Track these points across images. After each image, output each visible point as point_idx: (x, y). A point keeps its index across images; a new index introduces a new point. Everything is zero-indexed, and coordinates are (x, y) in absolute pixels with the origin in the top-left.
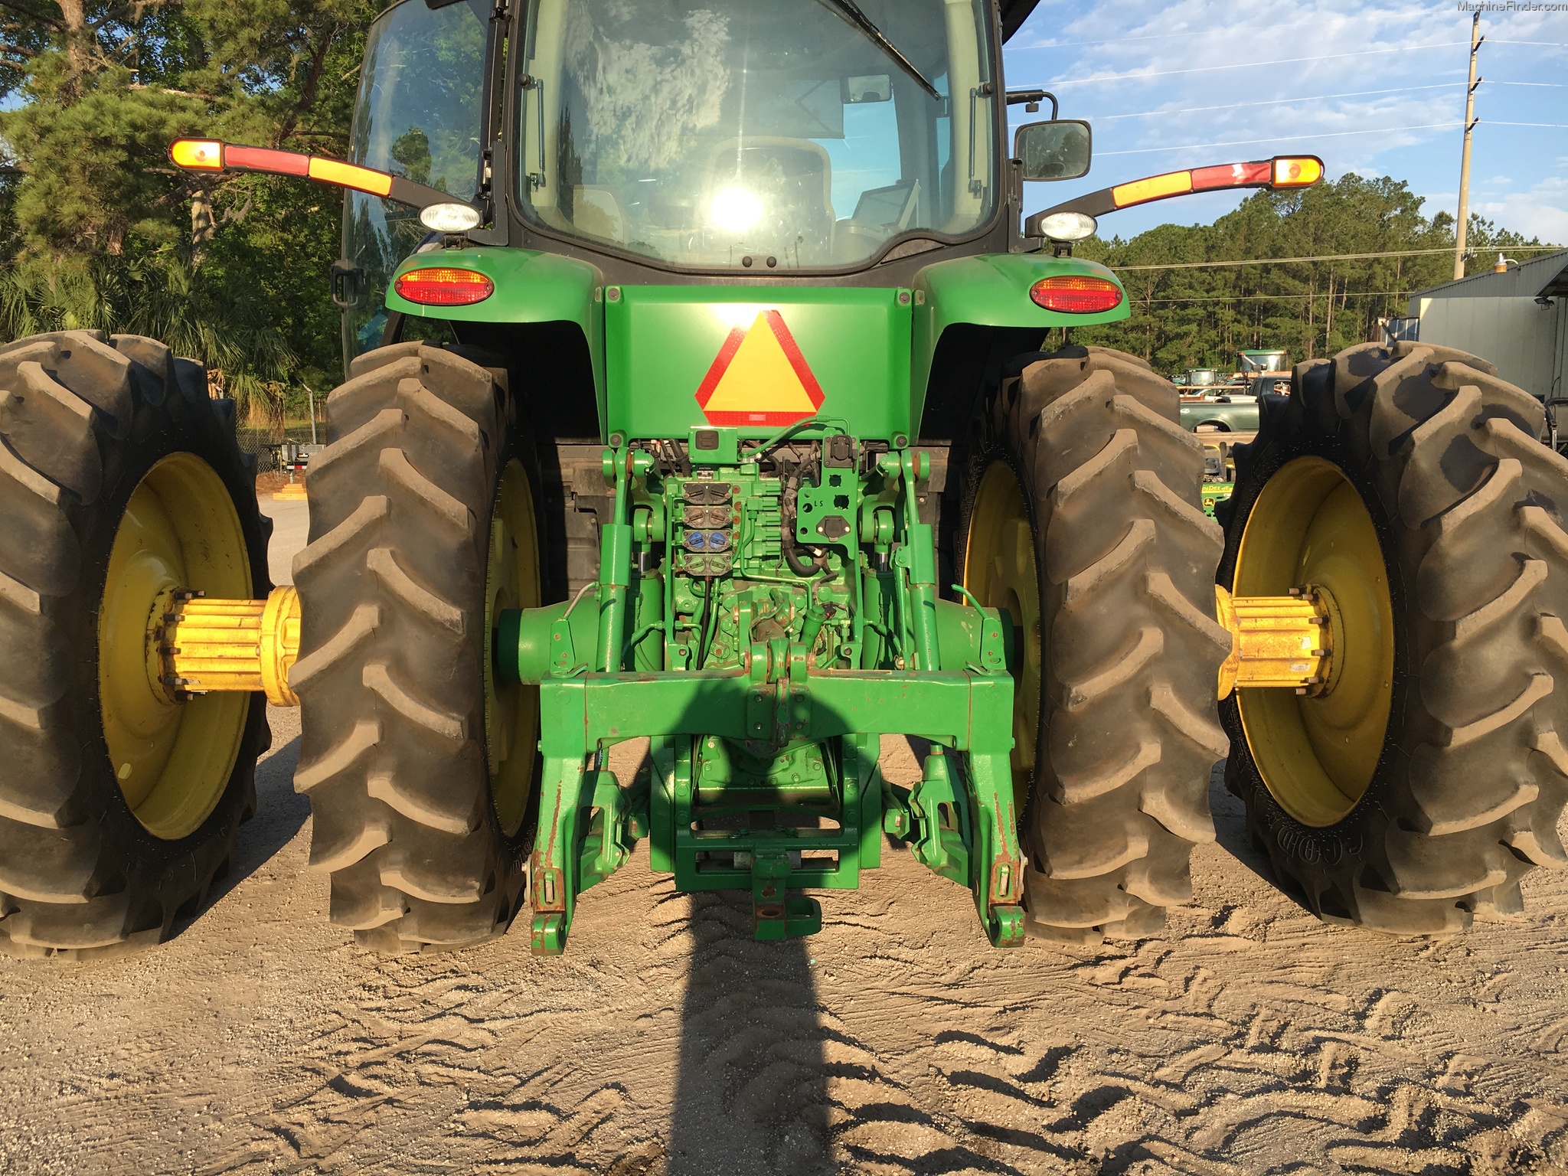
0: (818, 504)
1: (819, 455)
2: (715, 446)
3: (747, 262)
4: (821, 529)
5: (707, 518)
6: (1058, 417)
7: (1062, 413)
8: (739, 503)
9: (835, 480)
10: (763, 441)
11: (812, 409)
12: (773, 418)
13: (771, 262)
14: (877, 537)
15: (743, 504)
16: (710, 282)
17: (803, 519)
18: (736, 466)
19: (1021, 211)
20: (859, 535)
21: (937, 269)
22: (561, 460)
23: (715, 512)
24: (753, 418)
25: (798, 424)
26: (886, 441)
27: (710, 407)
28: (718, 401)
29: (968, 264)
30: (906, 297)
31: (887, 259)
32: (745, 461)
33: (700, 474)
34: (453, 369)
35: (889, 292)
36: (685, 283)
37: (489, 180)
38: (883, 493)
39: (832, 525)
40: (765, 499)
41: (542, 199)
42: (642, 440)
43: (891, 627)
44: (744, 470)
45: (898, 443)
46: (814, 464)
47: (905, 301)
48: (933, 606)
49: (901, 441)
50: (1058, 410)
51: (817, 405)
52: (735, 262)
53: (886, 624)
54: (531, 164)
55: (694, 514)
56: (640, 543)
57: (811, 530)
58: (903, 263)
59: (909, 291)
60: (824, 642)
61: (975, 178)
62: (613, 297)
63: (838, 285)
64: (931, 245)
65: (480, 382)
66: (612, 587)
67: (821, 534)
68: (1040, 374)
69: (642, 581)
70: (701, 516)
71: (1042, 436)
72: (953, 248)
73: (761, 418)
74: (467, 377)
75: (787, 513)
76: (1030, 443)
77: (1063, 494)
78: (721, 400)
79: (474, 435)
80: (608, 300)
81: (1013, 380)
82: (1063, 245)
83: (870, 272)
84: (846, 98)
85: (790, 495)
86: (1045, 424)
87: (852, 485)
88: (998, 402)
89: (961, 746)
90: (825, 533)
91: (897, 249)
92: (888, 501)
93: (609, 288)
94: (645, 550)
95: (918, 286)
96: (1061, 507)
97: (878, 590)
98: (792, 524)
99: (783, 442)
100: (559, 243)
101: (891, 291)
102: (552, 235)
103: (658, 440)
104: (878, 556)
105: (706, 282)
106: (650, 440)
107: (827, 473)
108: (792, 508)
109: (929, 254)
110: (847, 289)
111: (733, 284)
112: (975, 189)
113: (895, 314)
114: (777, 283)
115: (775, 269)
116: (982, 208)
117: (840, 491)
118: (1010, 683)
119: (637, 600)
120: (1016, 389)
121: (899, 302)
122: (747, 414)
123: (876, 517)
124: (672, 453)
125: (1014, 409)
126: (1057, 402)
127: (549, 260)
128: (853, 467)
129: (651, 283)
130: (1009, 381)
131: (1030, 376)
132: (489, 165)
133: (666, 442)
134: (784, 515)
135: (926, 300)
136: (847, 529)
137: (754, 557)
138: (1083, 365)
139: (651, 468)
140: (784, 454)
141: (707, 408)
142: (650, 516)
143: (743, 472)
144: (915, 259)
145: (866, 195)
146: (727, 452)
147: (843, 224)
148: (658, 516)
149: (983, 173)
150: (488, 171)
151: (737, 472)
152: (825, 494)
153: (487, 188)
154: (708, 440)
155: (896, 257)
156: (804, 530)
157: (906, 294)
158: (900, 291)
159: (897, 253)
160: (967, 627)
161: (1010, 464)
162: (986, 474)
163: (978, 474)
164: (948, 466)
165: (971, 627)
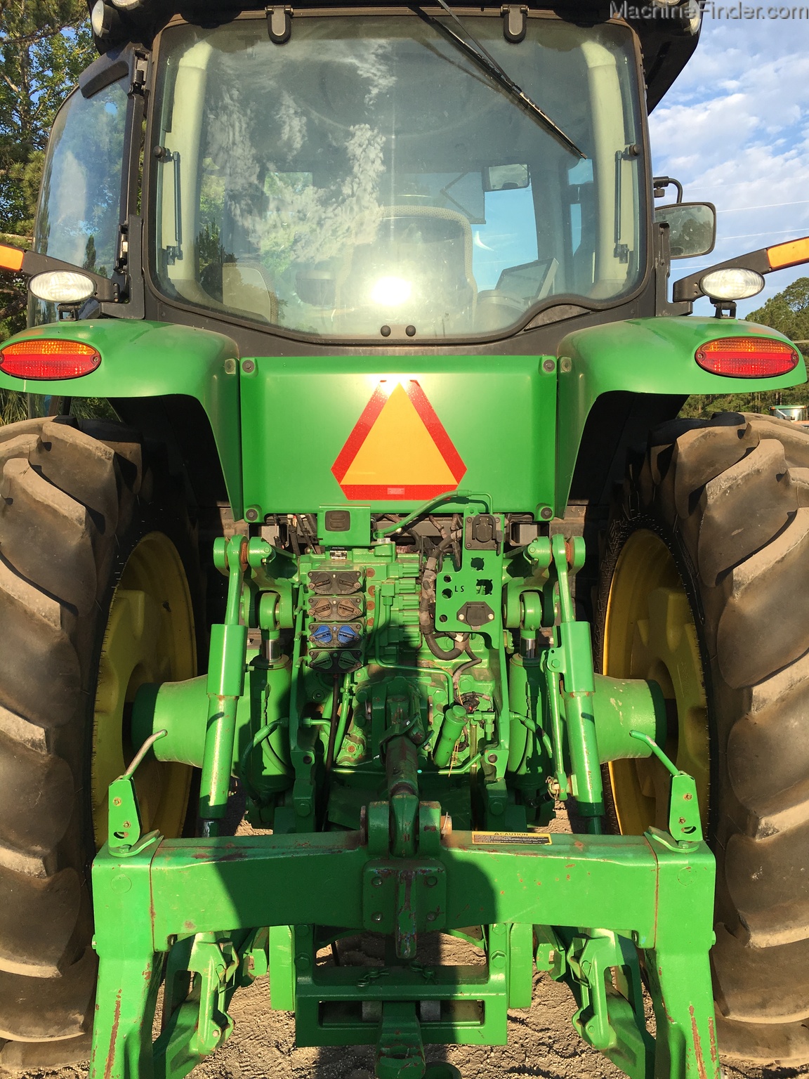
0: (459, 589)
1: (459, 535)
2: (346, 527)
3: (386, 331)
4: (462, 617)
5: (335, 609)
6: (725, 492)
7: (730, 487)
8: (373, 587)
9: (478, 564)
10: (404, 515)
11: (452, 481)
12: (413, 492)
13: (411, 331)
14: (523, 622)
15: (377, 589)
16: (347, 353)
17: (443, 605)
18: (370, 548)
19: (668, 275)
20: (504, 620)
21: (585, 335)
22: (224, 522)
23: (343, 603)
24: (392, 491)
25: (438, 498)
26: (531, 514)
27: (347, 480)
28: (357, 474)
29: (617, 330)
30: (551, 365)
31: (531, 326)
32: (380, 541)
33: (332, 554)
34: (74, 447)
35: (533, 360)
36: (321, 354)
37: (125, 254)
38: (532, 579)
39: (474, 613)
40: (402, 581)
41: (179, 272)
42: (278, 514)
43: (540, 722)
44: (378, 551)
45: (543, 515)
46: (455, 544)
47: (550, 369)
48: (592, 719)
49: (547, 513)
50: (725, 485)
51: (458, 478)
52: (373, 332)
53: (534, 719)
54: (167, 238)
55: (320, 605)
56: (267, 631)
57: (451, 617)
58: (547, 330)
59: (554, 359)
60: (466, 736)
61: (622, 242)
62: (248, 370)
63: (479, 354)
64: (576, 311)
65: (100, 460)
66: (221, 698)
67: (463, 621)
68: (697, 443)
69: (270, 673)
70: (328, 607)
71: (706, 513)
72: (598, 314)
73: (400, 491)
74: (87, 454)
75: (426, 597)
76: (691, 520)
77: (740, 584)
78: (360, 473)
79: (79, 520)
80: (243, 373)
81: (662, 448)
82: (727, 305)
83: (513, 339)
84: (486, 187)
85: (429, 577)
86: (710, 501)
87: (496, 567)
88: (645, 469)
89: (644, 943)
90: (466, 621)
91: (541, 316)
92: (535, 586)
93: (243, 360)
94: (273, 637)
95: (564, 353)
96: (737, 598)
97: (526, 680)
98: (431, 608)
99: (424, 515)
100: (194, 316)
101: (536, 358)
102: (185, 307)
103: (294, 514)
104: (525, 642)
105: (344, 352)
106: (286, 514)
107: (468, 556)
108: (430, 591)
109: (573, 321)
110: (489, 357)
111: (371, 354)
112: (621, 253)
113: (540, 381)
114: (416, 352)
115: (414, 338)
116: (629, 273)
117: (482, 575)
118: (709, 862)
119: (263, 693)
120: (669, 458)
121: (543, 369)
122: (385, 487)
123: (522, 599)
124: (309, 528)
125: (667, 479)
126: (723, 475)
127: (178, 332)
128: (497, 549)
129: (286, 354)
130: (658, 450)
131: (687, 446)
132: (126, 240)
133: (302, 516)
134: (423, 599)
135: (573, 368)
136: (491, 617)
137: (390, 644)
138: (741, 434)
139: (269, 558)
140: (424, 529)
141: (344, 482)
142: (277, 601)
143: (377, 554)
144: (559, 326)
145: (505, 273)
146: (359, 531)
147: (485, 294)
148: (286, 602)
149: (630, 238)
150: (125, 245)
151: (371, 553)
152: (467, 578)
153: (123, 262)
154: (340, 520)
155: (540, 323)
156: (444, 618)
157: (551, 361)
158: (545, 358)
159: (542, 319)
160: (617, 704)
161: (662, 537)
162: (629, 540)
163: (621, 539)
164: (585, 524)
165: (620, 704)
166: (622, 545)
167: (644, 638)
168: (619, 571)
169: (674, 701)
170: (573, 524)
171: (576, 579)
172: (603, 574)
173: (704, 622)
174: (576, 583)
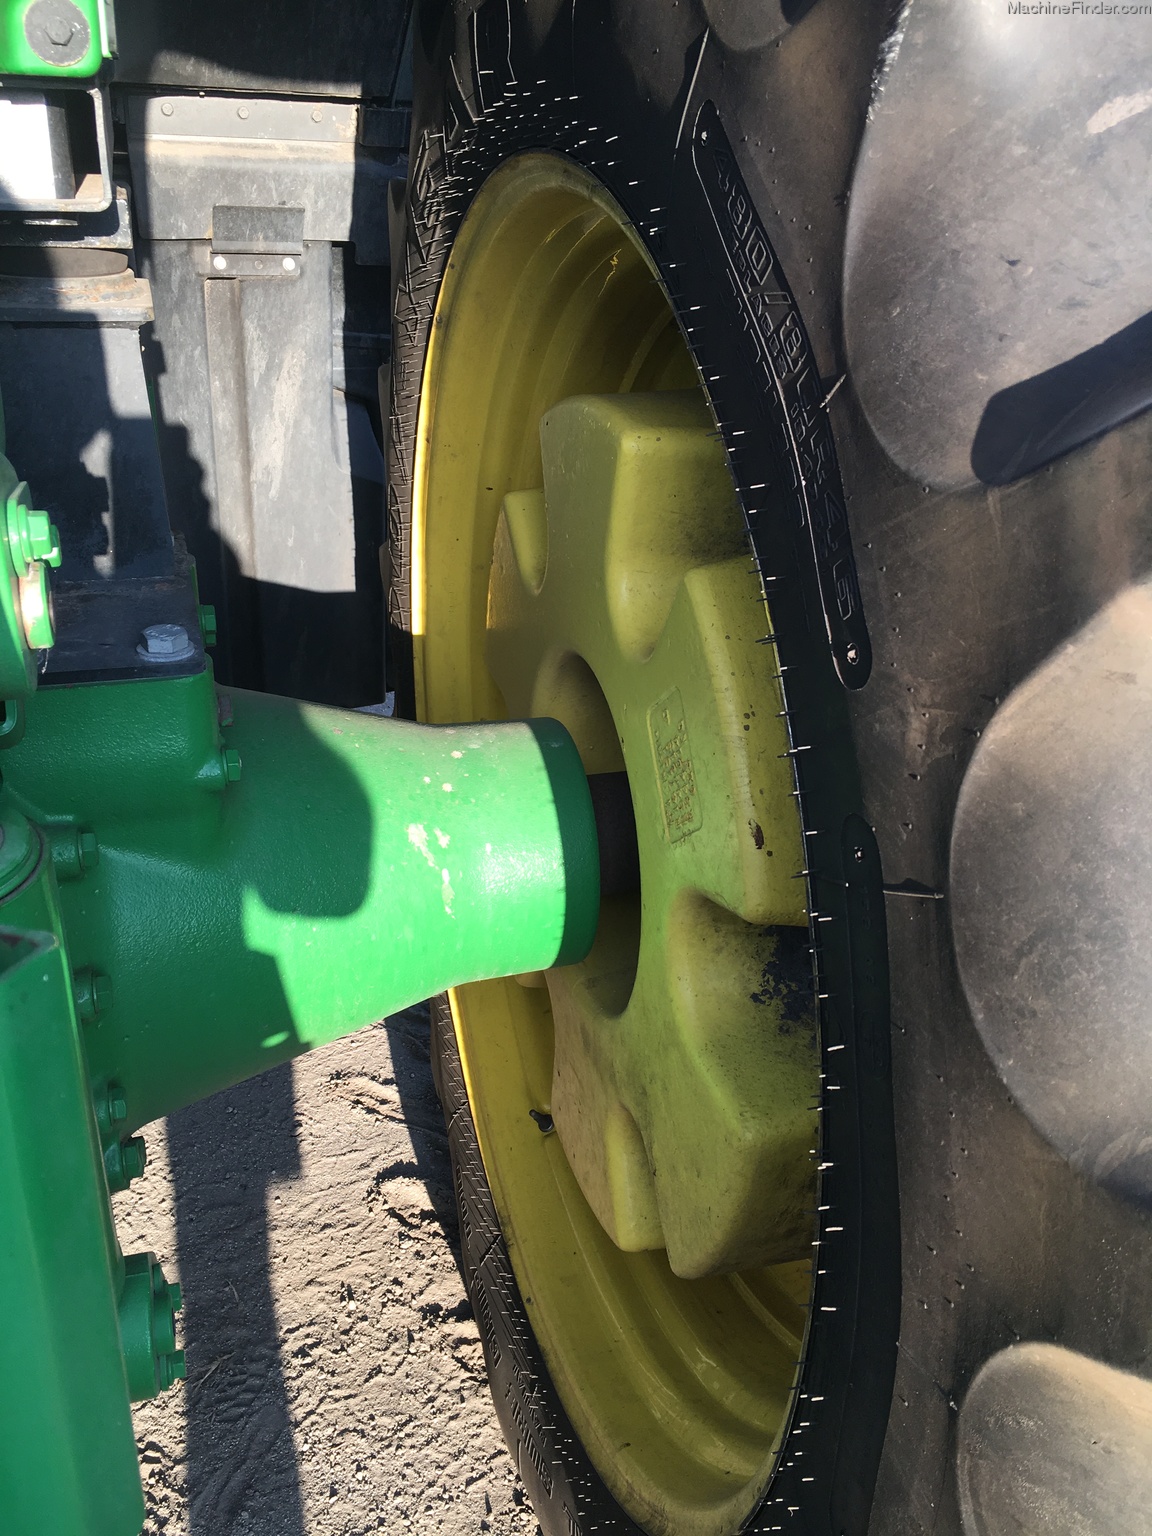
160: (432, 842)
161: (612, 182)
162: (477, 206)
163: (451, 204)
164: (358, 166)
165: (444, 841)
166: (454, 225)
167: (528, 557)
168: (446, 324)
169: (621, 779)
170: (319, 162)
171: (346, 338)
172: (401, 330)
173: (859, 674)
174: (346, 347)
